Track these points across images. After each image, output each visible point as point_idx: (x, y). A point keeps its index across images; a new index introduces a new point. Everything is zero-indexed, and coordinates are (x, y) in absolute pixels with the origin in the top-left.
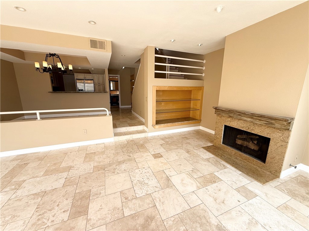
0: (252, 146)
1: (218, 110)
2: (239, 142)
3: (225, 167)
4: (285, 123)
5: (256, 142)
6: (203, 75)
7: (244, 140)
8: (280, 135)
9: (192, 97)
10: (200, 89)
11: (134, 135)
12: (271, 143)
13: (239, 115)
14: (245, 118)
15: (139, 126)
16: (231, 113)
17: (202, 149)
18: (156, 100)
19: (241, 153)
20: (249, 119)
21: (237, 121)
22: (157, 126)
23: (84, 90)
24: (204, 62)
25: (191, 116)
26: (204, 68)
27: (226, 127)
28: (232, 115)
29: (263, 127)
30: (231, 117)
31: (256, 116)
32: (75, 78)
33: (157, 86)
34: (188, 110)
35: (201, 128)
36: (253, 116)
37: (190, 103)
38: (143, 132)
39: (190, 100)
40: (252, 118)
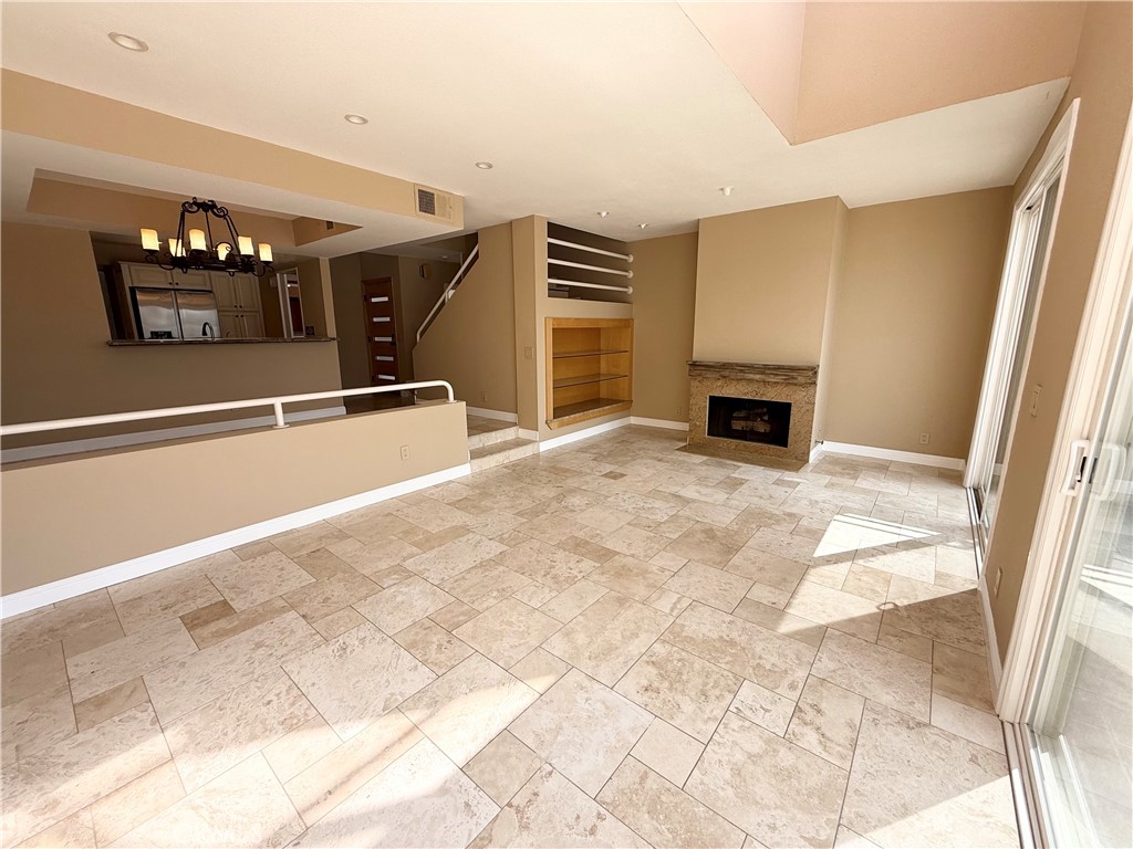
0: (761, 427)
1: (697, 368)
2: (737, 425)
3: (739, 467)
4: (810, 373)
5: (766, 418)
6: (630, 290)
7: (746, 419)
8: (804, 394)
9: (603, 346)
10: (626, 324)
11: (512, 452)
12: (794, 410)
13: (741, 371)
14: (751, 376)
15: (507, 430)
16: (724, 369)
17: (677, 452)
18: (554, 354)
19: (746, 443)
20: (758, 377)
21: (734, 383)
22: (555, 423)
23: (175, 334)
24: (631, 259)
25: (603, 394)
26: (631, 275)
27: (712, 399)
28: (726, 373)
29: (779, 387)
30: (724, 377)
31: (769, 369)
32: (128, 284)
33: (554, 319)
34: (595, 379)
35: (633, 420)
36: (765, 369)
37: (599, 362)
38: (519, 443)
39: (595, 354)
40: (763, 373)
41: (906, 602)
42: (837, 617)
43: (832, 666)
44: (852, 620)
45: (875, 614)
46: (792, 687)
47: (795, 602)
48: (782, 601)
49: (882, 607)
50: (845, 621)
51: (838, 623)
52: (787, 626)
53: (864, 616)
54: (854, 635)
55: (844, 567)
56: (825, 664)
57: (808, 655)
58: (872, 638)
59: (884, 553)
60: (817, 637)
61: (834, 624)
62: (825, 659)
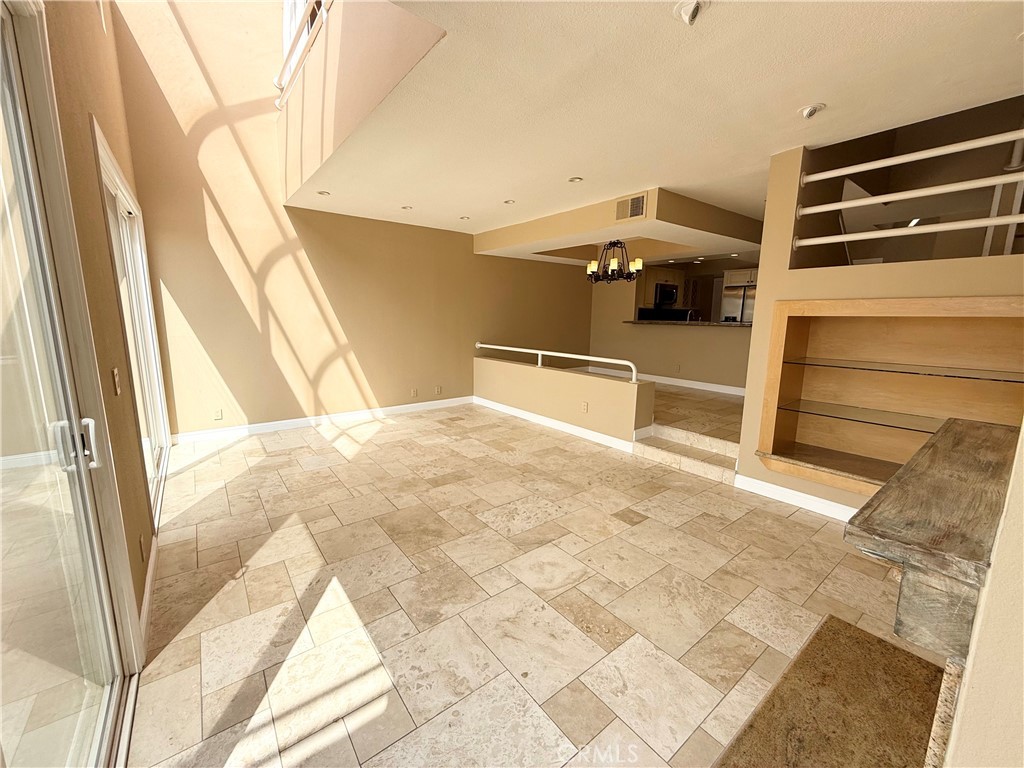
23: (739, 319)
41: (227, 588)
42: (272, 540)
43: (256, 517)
44: (261, 545)
45: (247, 560)
46: (267, 501)
47: (305, 532)
48: (314, 528)
49: (244, 569)
50: (265, 542)
51: (268, 538)
52: (295, 517)
53: (254, 553)
54: (253, 537)
55: (301, 587)
56: (260, 516)
57: (271, 514)
58: (241, 543)
59: (274, 644)
60: (274, 525)
61: (271, 536)
62: (261, 518)
